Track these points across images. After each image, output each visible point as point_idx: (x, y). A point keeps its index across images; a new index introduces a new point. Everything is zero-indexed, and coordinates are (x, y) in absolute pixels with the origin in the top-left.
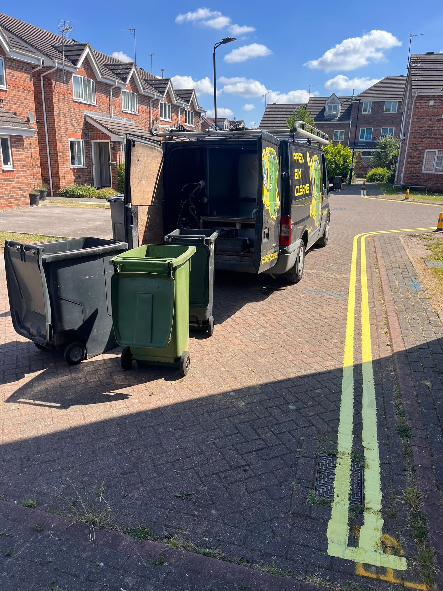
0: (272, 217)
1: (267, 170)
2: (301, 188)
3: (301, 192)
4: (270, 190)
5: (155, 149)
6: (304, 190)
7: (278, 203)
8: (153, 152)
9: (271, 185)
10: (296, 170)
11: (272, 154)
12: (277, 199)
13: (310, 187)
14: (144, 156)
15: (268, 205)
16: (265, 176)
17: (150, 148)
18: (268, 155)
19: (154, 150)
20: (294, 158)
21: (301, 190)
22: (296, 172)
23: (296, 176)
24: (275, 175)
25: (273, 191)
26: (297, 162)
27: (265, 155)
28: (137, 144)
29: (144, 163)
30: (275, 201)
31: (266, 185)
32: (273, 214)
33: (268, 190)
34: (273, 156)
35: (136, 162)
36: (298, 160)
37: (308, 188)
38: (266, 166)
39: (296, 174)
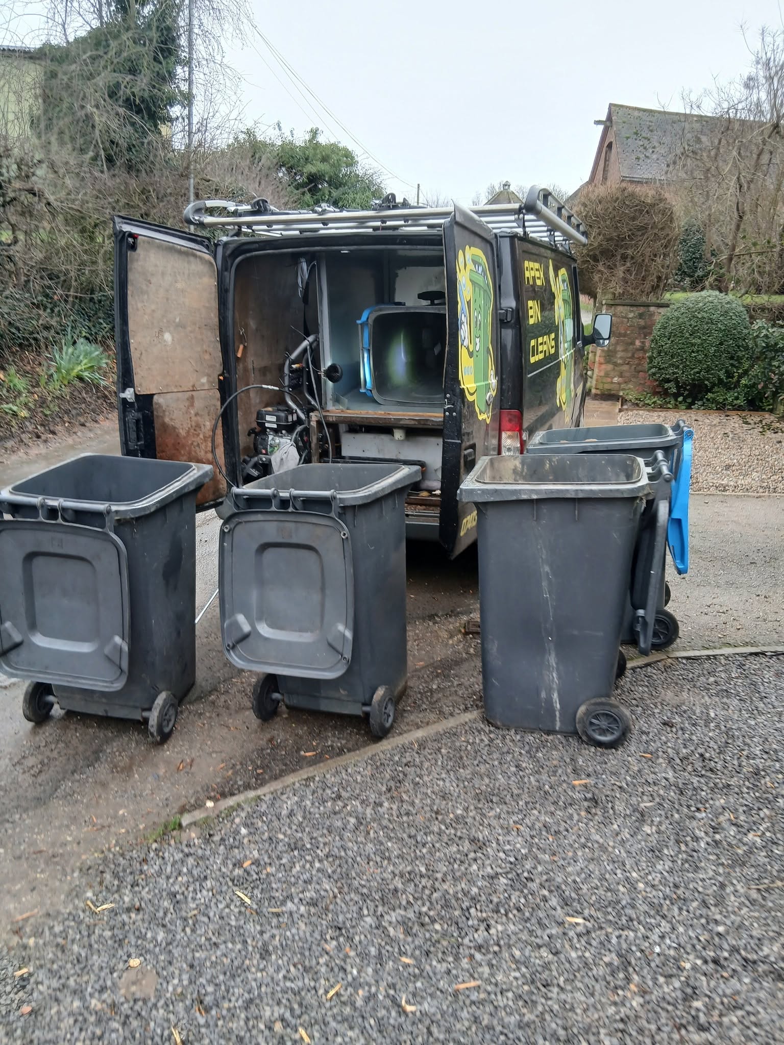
0: (481, 417)
1: (469, 303)
2: (541, 344)
3: (541, 352)
4: (475, 354)
5: (195, 256)
6: (545, 347)
7: (493, 381)
8: (189, 262)
9: (478, 340)
10: (530, 303)
11: (479, 264)
12: (492, 373)
13: (556, 339)
14: (163, 274)
15: (472, 392)
16: (464, 319)
17: (180, 252)
18: (470, 265)
19: (192, 259)
20: (527, 274)
21: (540, 348)
22: (531, 308)
23: (532, 317)
24: (485, 317)
25: (481, 355)
26: (531, 282)
27: (462, 266)
28: (144, 242)
29: (167, 291)
30: (486, 378)
31: (466, 343)
32: (483, 410)
33: (471, 354)
34: (480, 269)
35: (144, 287)
36: (534, 278)
37: (553, 343)
38: (465, 293)
39: (531, 312)
